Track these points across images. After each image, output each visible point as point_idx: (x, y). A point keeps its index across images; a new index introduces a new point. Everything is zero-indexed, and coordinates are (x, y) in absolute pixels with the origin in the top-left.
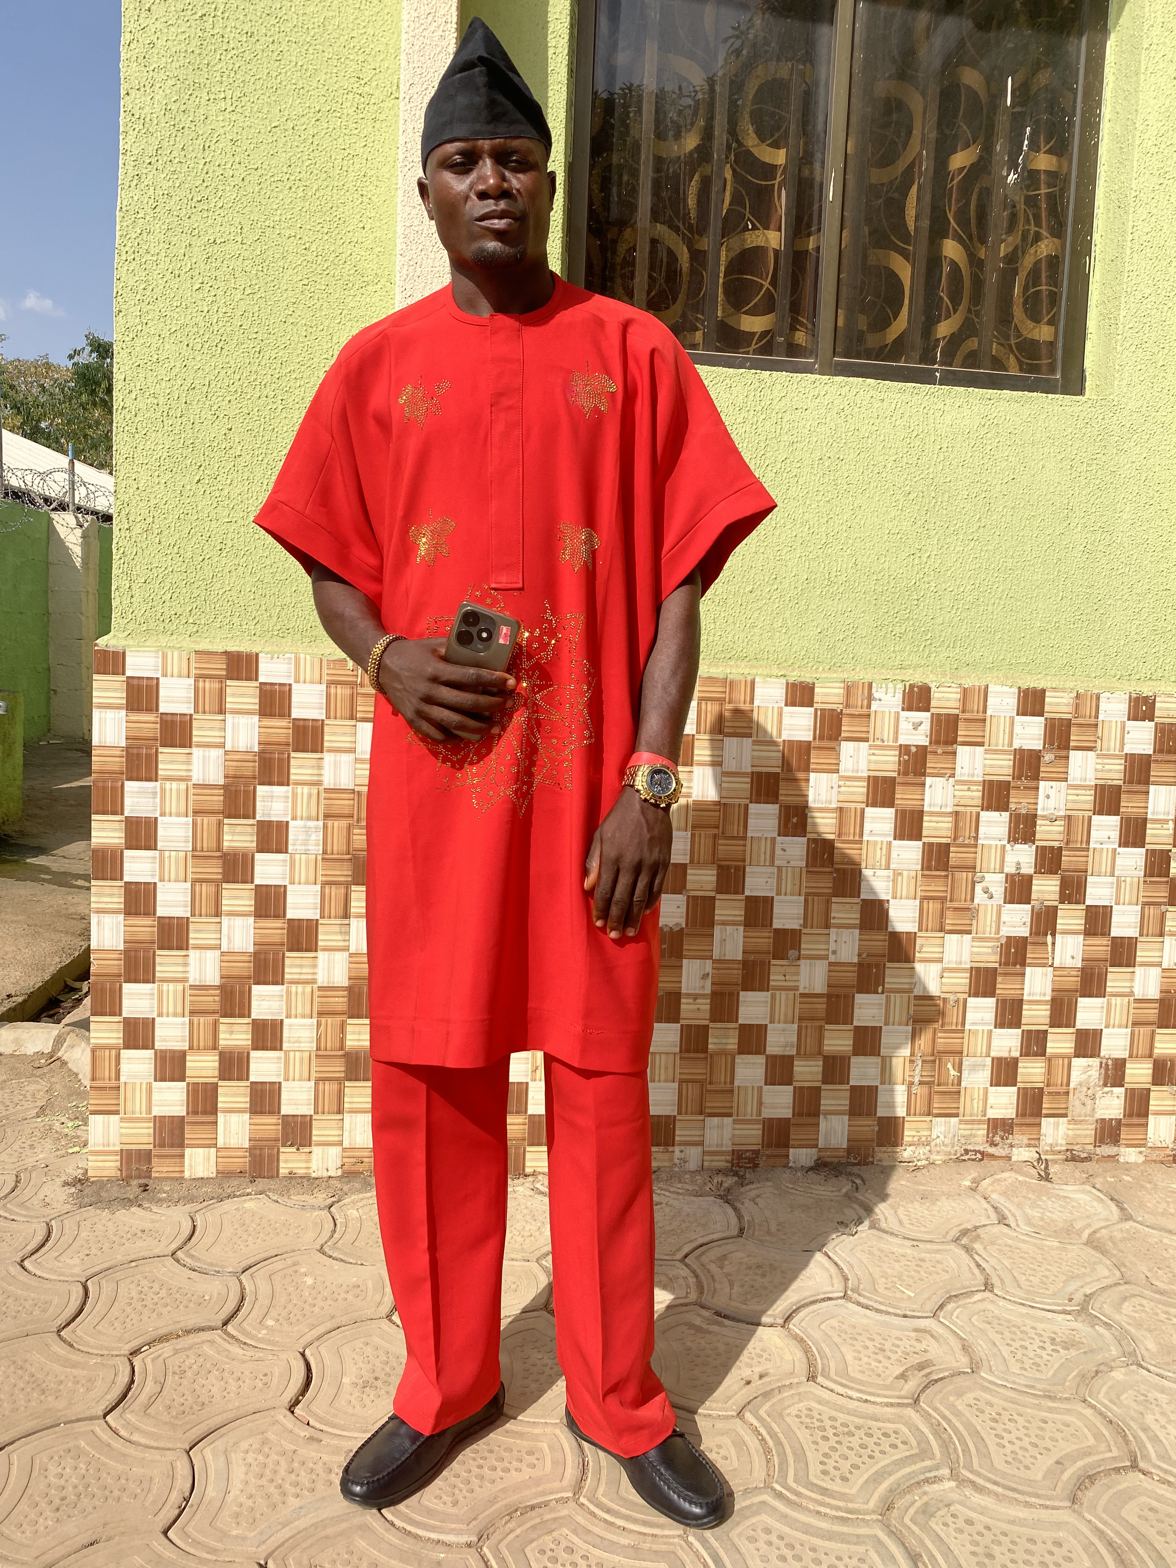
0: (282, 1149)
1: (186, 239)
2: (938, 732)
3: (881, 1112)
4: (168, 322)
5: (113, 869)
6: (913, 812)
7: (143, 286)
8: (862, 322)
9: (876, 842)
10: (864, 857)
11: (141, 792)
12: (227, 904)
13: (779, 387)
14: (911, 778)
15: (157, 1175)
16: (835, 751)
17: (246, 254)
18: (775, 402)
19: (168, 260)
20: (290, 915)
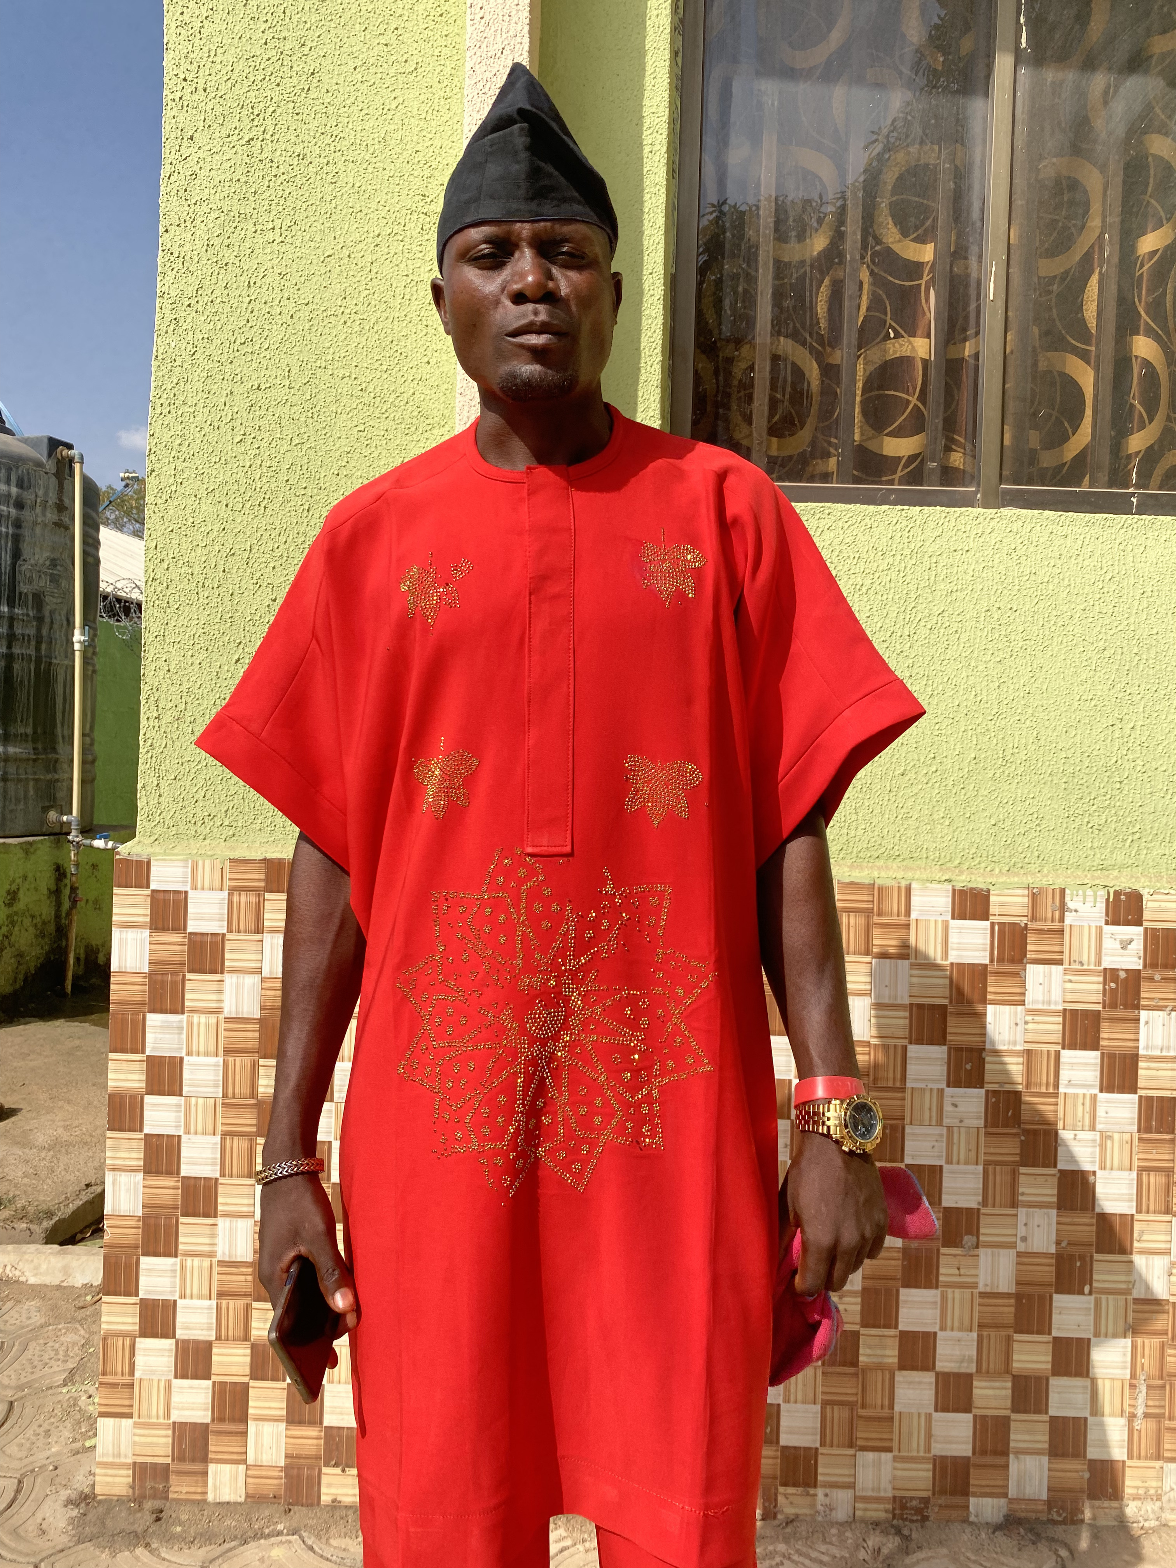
0: (325, 1470)
1: (227, 386)
2: (1154, 953)
3: (1092, 1453)
4: (206, 480)
5: (132, 1118)
6: (1124, 1057)
7: (178, 442)
8: (1034, 439)
9: (1076, 1096)
10: (1061, 1114)
11: (165, 1027)
13: (932, 525)
14: (1120, 1013)
15: (175, 1496)
16: (1019, 977)
17: (294, 399)
18: (927, 543)
19: (206, 410)
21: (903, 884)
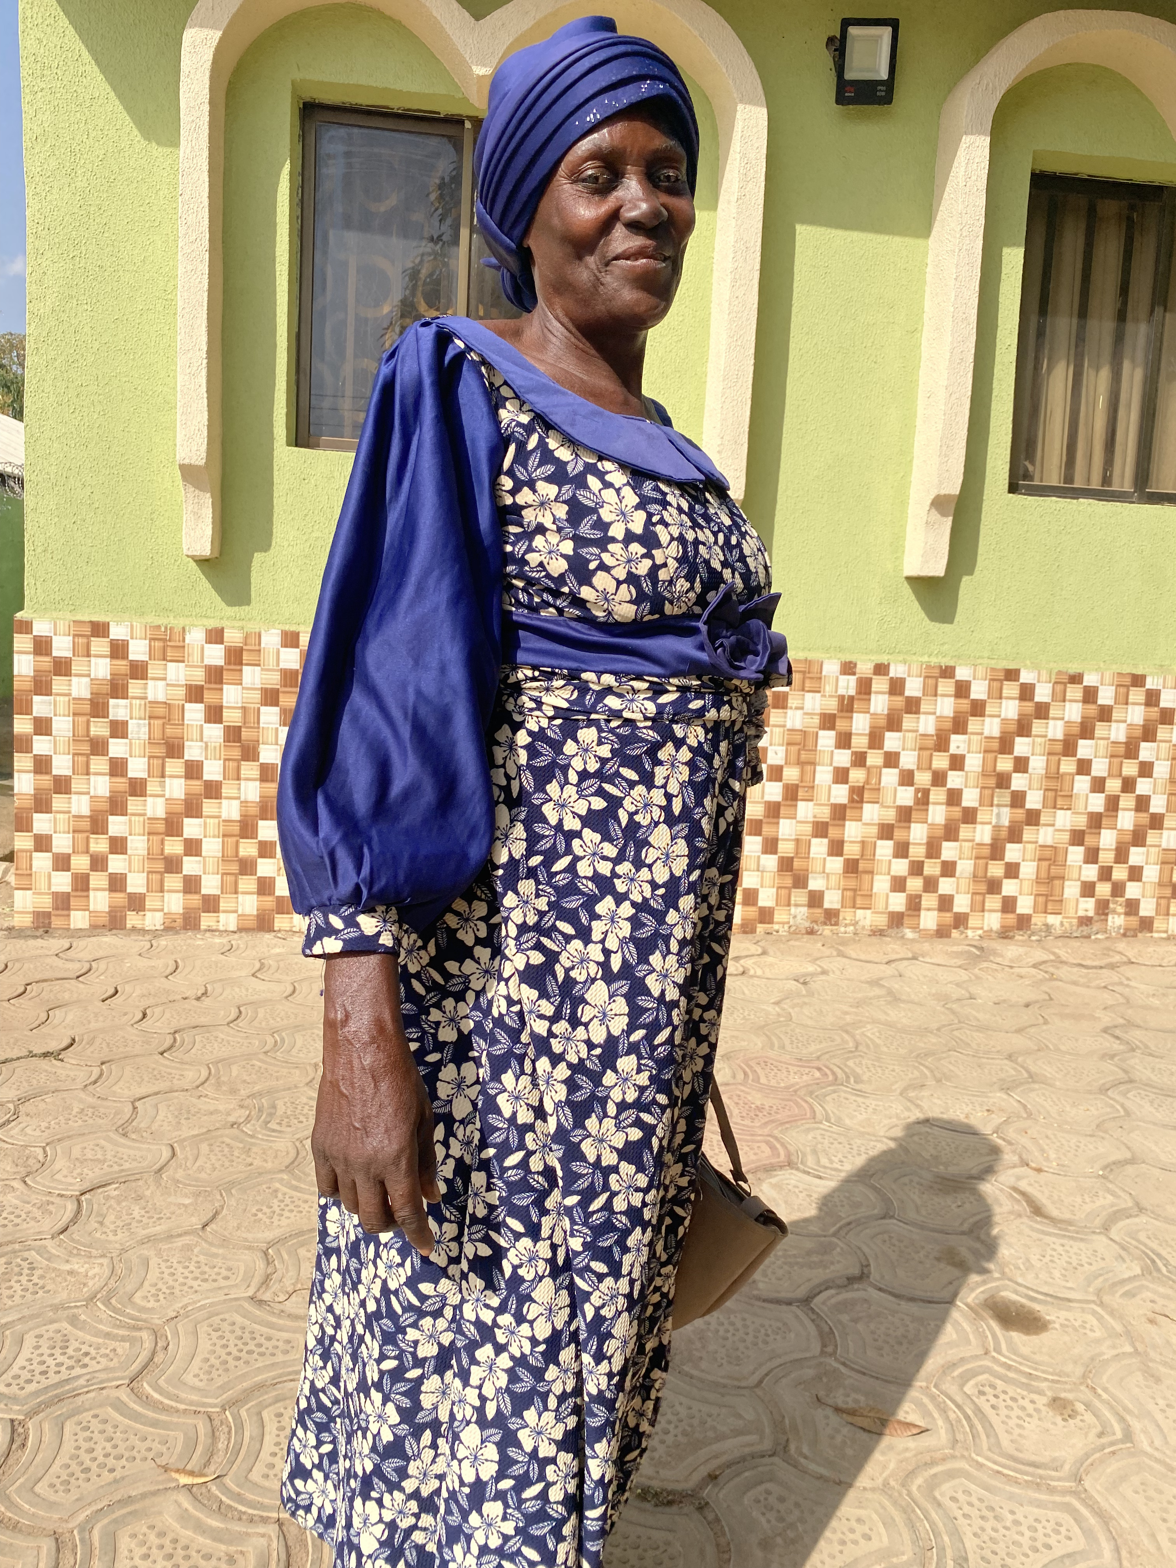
0: (128, 913)
1: (65, 384)
5: (27, 747)
12: (93, 768)
15: (54, 925)
17: (100, 392)
19: (55, 395)
20: (130, 775)
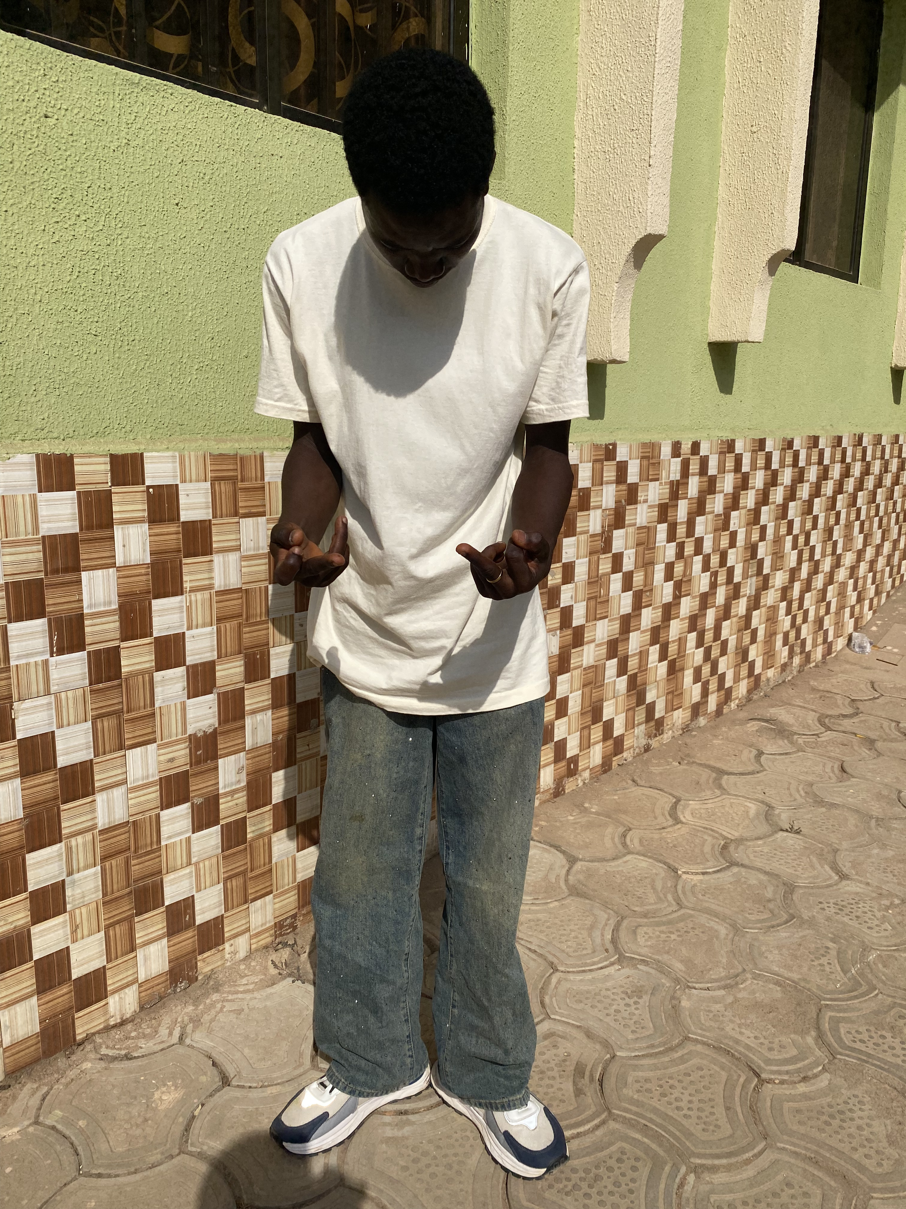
21: (258, 452)
